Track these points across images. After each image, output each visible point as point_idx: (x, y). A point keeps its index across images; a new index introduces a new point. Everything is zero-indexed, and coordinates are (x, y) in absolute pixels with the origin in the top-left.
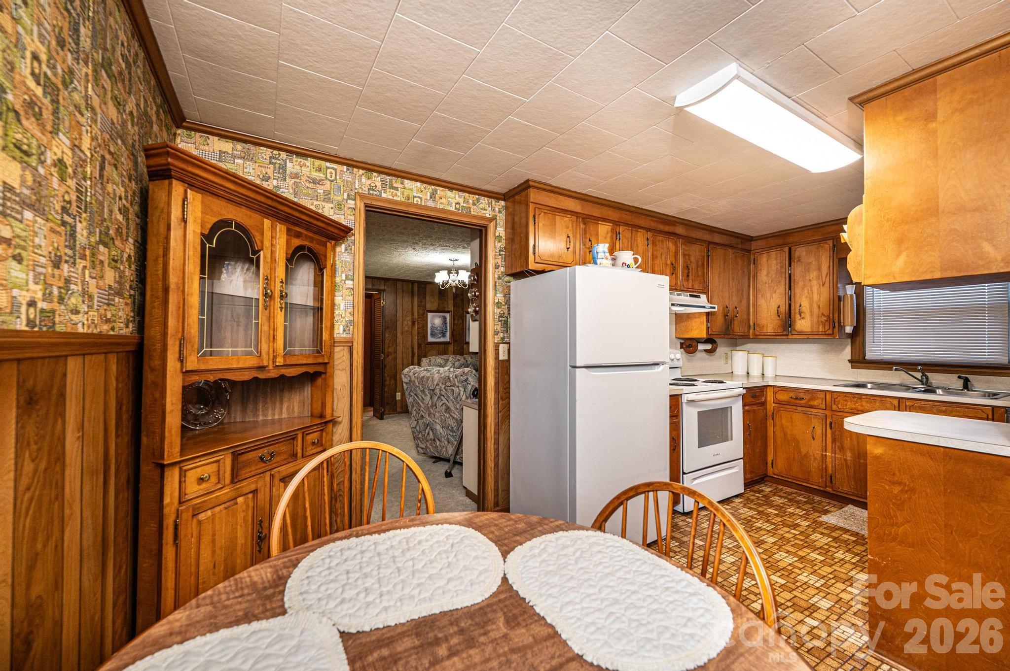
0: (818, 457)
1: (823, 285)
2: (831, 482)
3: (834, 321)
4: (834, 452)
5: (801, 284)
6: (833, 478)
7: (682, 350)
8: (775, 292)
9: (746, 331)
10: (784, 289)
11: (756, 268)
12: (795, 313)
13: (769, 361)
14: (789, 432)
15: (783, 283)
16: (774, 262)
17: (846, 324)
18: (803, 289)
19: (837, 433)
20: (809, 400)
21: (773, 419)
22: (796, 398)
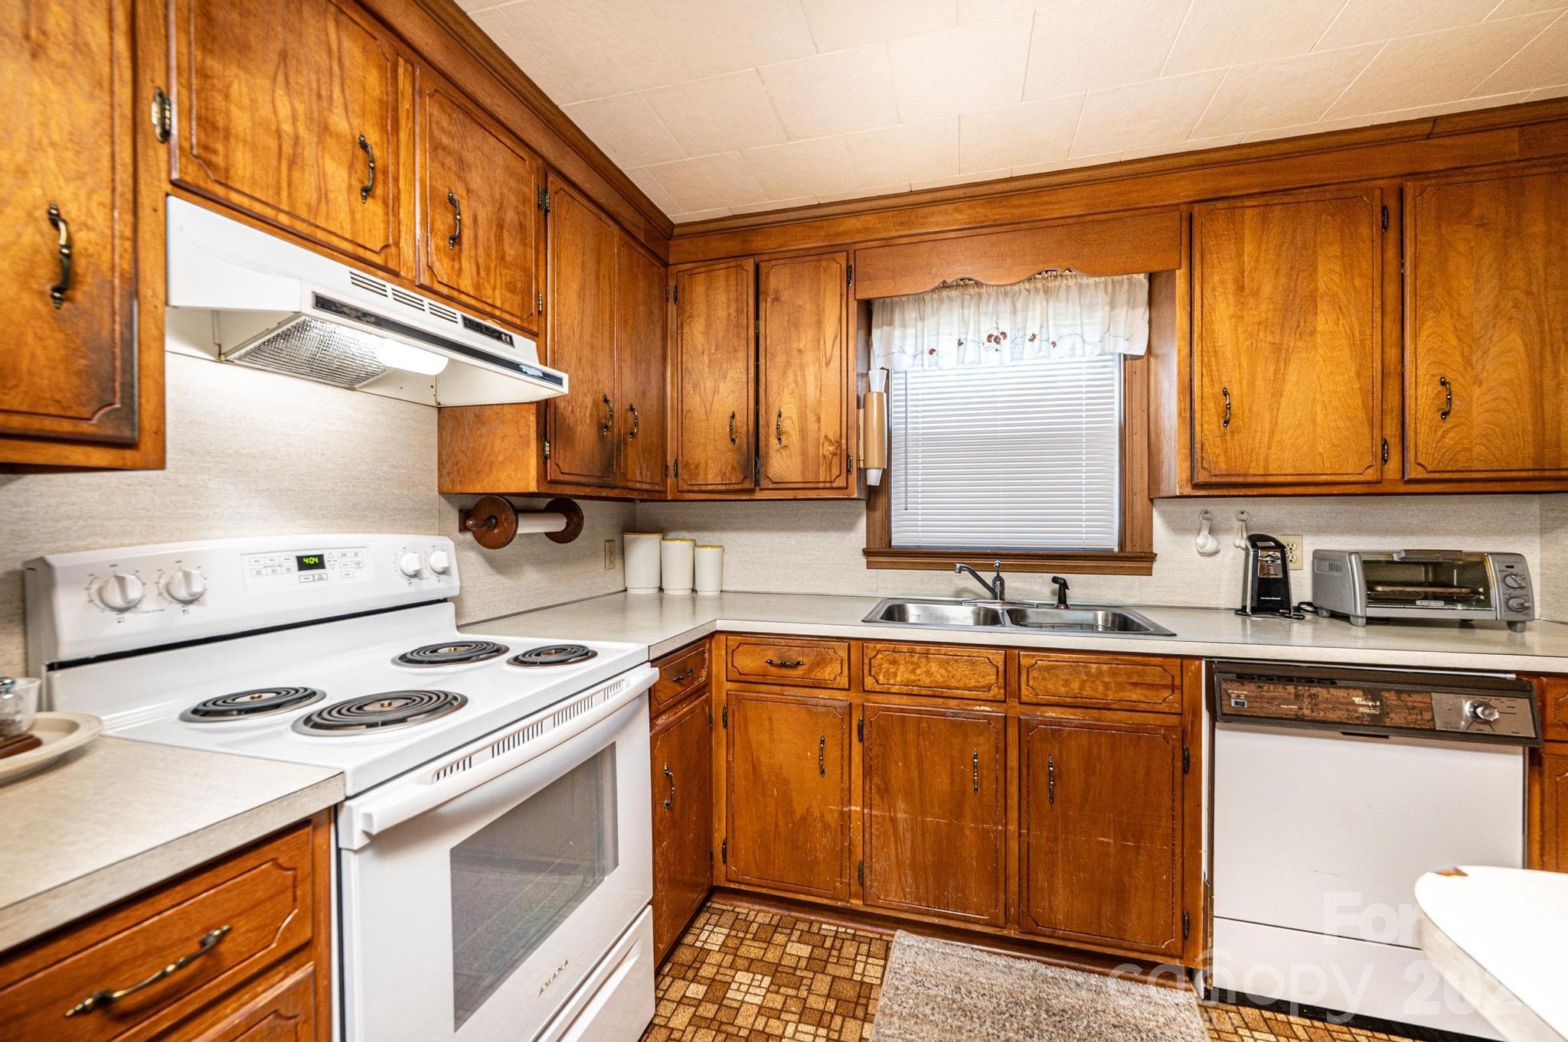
0: (832, 819)
1: (827, 364)
2: (862, 884)
3: (848, 456)
4: (867, 803)
5: (780, 359)
6: (866, 871)
7: (469, 536)
8: (725, 377)
9: (658, 479)
10: (744, 371)
11: (681, 311)
12: (767, 435)
13: (708, 557)
14: (765, 760)
15: (742, 355)
16: (721, 298)
17: (869, 465)
18: (785, 373)
19: (876, 750)
20: (810, 670)
21: (726, 726)
22: (783, 665)
